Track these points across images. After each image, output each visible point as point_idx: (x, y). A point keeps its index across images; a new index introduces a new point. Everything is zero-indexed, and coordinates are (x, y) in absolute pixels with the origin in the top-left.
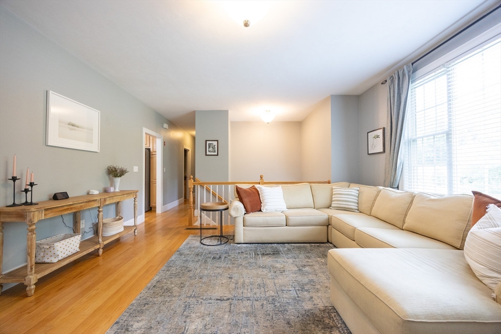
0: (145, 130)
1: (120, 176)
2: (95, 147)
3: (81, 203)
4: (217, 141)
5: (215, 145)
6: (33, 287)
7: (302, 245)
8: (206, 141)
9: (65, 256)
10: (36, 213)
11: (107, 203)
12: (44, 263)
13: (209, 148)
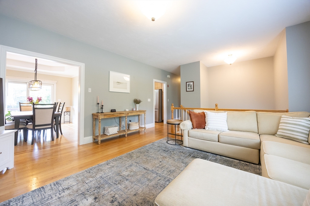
0: (155, 80)
1: (139, 103)
2: (128, 91)
3: (118, 114)
4: (193, 82)
5: (191, 85)
6: (100, 142)
7: (231, 160)
8: (186, 83)
9: (111, 134)
10: (101, 116)
11: (129, 115)
12: (106, 135)
13: (188, 87)
